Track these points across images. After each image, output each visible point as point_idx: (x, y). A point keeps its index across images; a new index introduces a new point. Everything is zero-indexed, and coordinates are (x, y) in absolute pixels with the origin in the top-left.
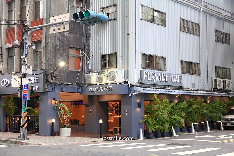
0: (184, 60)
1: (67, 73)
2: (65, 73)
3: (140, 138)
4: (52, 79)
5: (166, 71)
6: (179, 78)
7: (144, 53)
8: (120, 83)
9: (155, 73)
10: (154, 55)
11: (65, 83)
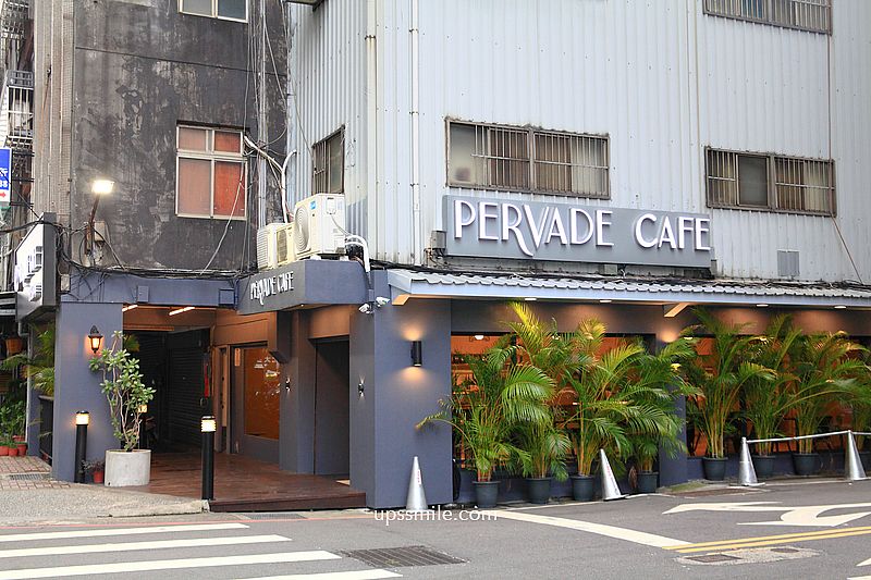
0: (724, 147)
1: (165, 226)
2: (158, 225)
3: (409, 505)
4: (89, 252)
5: (607, 198)
6: (682, 228)
7: (464, 118)
8: (324, 256)
9: (527, 208)
10: (529, 126)
11: (159, 267)
